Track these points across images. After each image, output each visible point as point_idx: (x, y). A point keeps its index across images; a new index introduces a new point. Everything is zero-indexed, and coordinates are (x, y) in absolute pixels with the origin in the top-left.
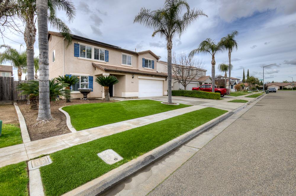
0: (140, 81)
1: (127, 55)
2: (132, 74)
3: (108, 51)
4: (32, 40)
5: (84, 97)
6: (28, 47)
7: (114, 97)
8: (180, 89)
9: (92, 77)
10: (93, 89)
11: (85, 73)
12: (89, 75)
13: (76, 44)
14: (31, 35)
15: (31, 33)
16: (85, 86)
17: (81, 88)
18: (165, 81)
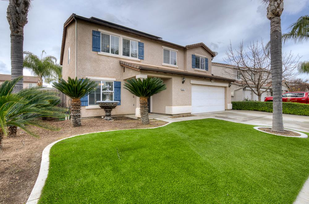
0: (194, 89)
1: (171, 50)
2: (182, 77)
3: (143, 44)
4: (19, 19)
5: (107, 116)
6: (12, 31)
7: (152, 113)
8: (246, 99)
9: (120, 83)
10: (120, 101)
11: (108, 77)
12: (115, 80)
13: (95, 31)
14: (18, 11)
15: (17, 8)
16: (108, 97)
17: (102, 100)
18: (228, 88)
